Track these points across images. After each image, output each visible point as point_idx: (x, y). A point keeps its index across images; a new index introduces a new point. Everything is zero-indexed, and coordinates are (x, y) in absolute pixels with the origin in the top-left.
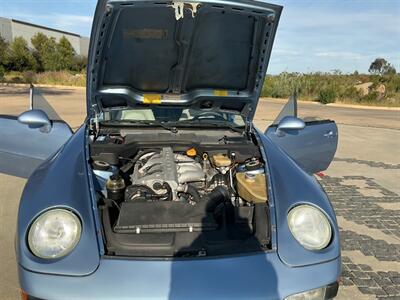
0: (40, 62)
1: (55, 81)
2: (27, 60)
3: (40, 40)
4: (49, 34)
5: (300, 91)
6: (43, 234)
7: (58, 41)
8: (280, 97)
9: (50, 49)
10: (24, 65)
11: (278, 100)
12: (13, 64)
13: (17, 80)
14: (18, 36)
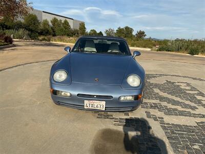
0: (54, 32)
1: (61, 40)
2: (48, 31)
3: (55, 21)
4: (59, 18)
5: (181, 48)
6: (58, 76)
7: (63, 22)
8: (170, 51)
9: (59, 25)
10: (47, 33)
11: (169, 52)
12: (42, 32)
13: (44, 39)
14: (45, 19)
